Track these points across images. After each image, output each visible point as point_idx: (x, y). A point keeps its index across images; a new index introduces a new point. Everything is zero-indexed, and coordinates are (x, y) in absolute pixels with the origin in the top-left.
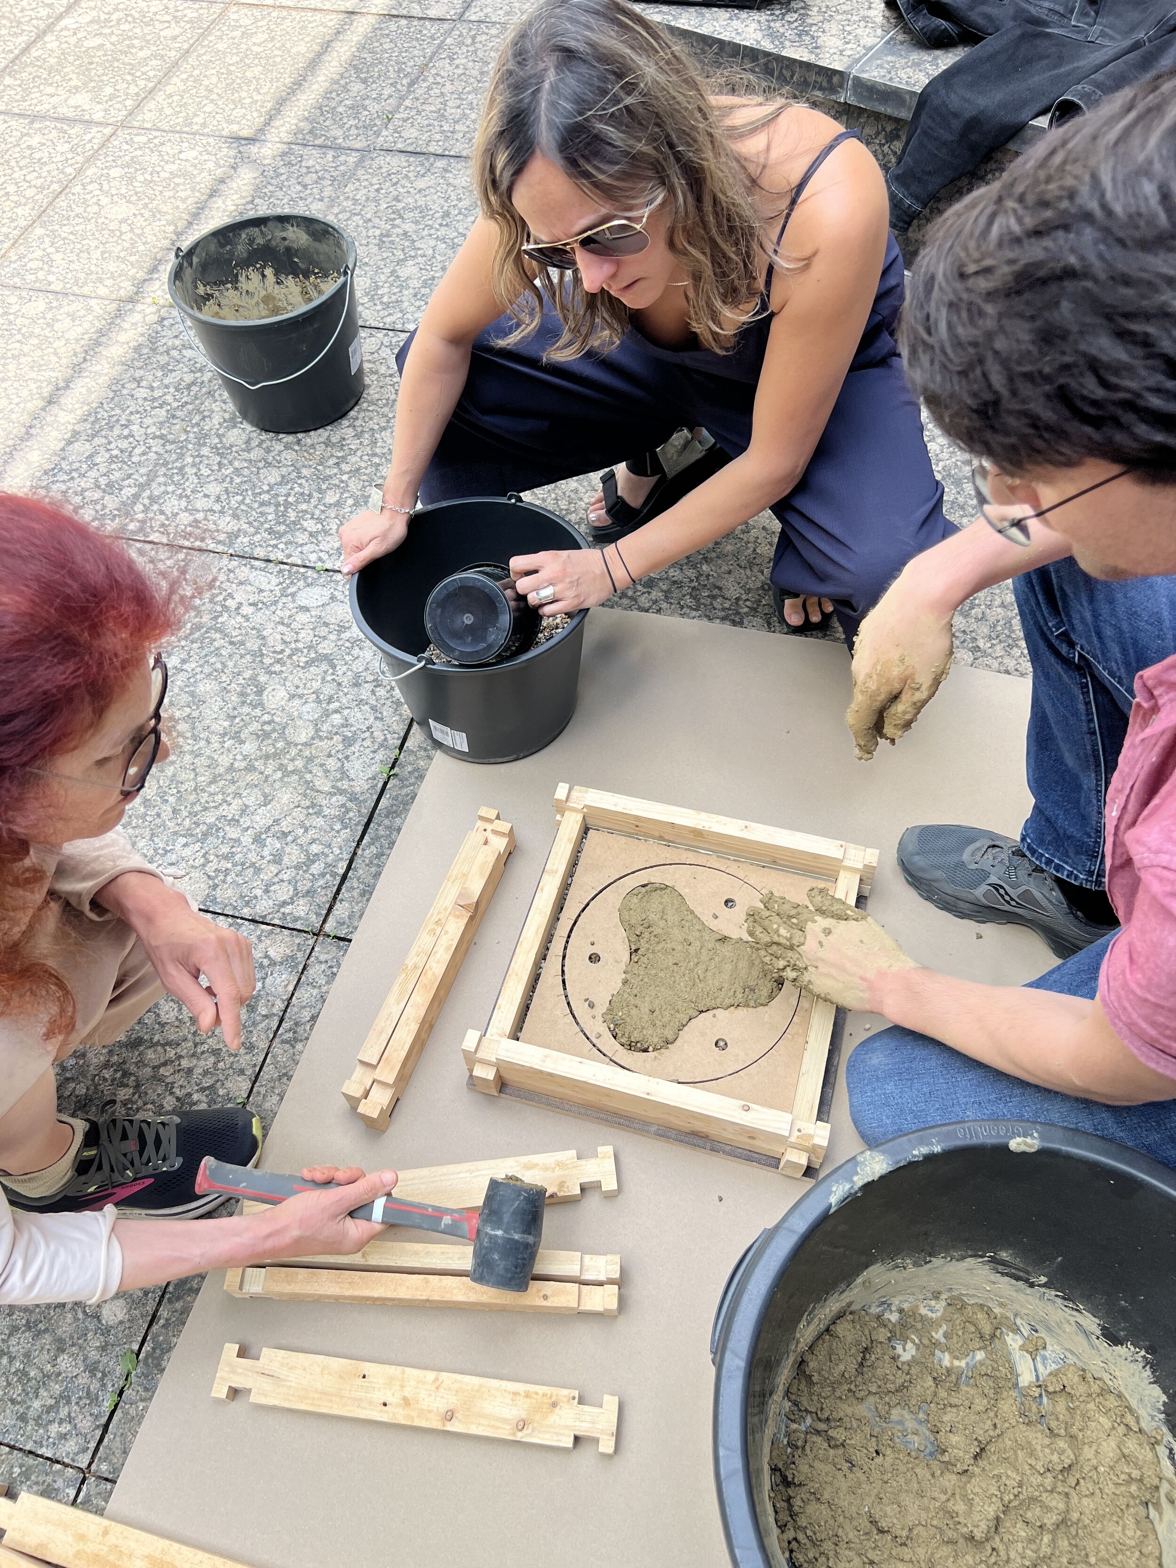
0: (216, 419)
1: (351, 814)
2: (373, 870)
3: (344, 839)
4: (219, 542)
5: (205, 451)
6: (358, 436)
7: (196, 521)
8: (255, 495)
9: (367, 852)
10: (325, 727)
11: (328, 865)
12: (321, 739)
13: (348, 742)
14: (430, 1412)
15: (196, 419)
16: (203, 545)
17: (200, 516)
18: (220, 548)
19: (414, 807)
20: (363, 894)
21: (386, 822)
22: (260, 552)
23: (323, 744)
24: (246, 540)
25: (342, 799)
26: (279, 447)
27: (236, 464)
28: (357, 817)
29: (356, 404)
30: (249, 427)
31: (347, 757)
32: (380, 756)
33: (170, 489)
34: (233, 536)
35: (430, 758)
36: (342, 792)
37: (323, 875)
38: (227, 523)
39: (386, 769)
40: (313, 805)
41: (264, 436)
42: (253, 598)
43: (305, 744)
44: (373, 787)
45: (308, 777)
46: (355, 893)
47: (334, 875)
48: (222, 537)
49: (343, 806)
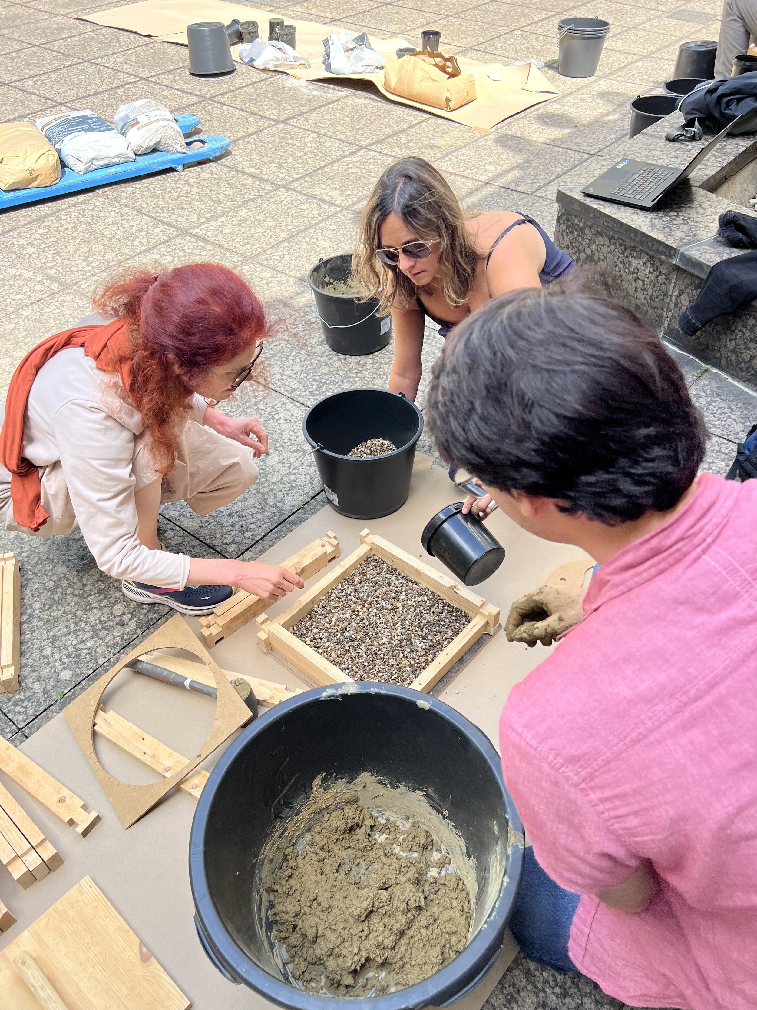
0: (316, 340)
1: (275, 518)
2: (271, 543)
3: (267, 526)
4: (287, 391)
5: (303, 352)
6: (373, 364)
7: (282, 379)
8: (313, 375)
9: (272, 536)
10: (286, 479)
11: (253, 535)
12: (281, 483)
13: (292, 488)
14: (161, 764)
15: (307, 337)
16: (279, 390)
17: (285, 377)
18: (286, 393)
19: (303, 524)
20: (260, 552)
21: (288, 526)
22: (301, 400)
23: (281, 486)
24: (298, 393)
25: (275, 510)
26: (335, 358)
27: (313, 361)
28: (277, 520)
29: (380, 350)
30: (327, 347)
31: (287, 494)
32: (301, 498)
33: (279, 363)
34: (294, 390)
35: (323, 506)
36: (276, 507)
37: (249, 538)
38: (294, 384)
39: (301, 504)
40: (262, 509)
41: (332, 352)
42: (287, 417)
43: (274, 483)
44: (291, 510)
45: (266, 497)
46: (257, 550)
47: (253, 539)
48: (289, 388)
49: (274, 513)
